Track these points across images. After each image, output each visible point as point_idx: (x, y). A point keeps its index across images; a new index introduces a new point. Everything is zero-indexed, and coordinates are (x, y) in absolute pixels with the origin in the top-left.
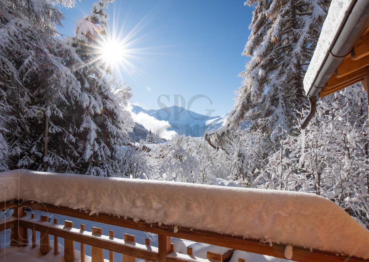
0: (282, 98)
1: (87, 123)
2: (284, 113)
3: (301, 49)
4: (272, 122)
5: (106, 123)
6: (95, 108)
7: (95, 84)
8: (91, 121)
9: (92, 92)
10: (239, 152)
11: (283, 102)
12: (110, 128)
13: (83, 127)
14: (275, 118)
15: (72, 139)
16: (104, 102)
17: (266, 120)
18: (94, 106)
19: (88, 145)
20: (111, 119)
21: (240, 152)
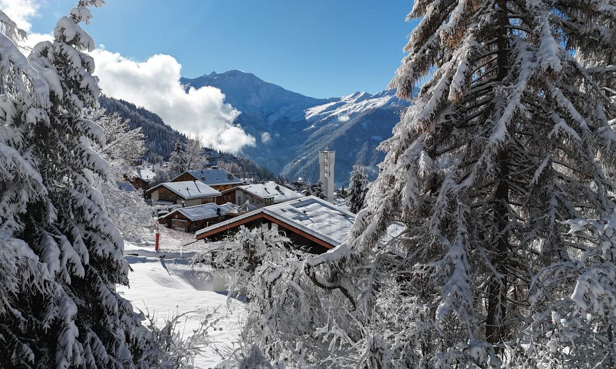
0: (464, 219)
1: (57, 308)
2: (465, 257)
3: (507, 131)
4: (441, 277)
5: (97, 286)
6: (73, 264)
7: (70, 203)
8: (65, 299)
9: (63, 222)
10: (372, 343)
11: (465, 230)
12: (106, 298)
13: (49, 321)
14: (448, 267)
15: (28, 355)
16: (90, 239)
17: (430, 268)
18: (70, 261)
19: (61, 359)
20: (105, 273)
21: (374, 346)
